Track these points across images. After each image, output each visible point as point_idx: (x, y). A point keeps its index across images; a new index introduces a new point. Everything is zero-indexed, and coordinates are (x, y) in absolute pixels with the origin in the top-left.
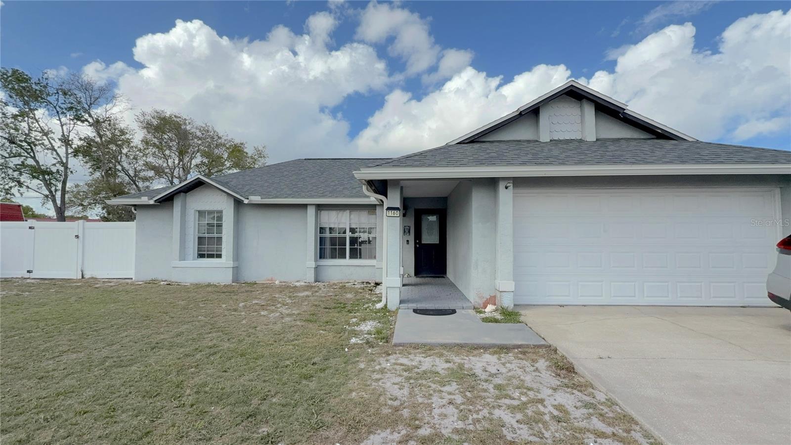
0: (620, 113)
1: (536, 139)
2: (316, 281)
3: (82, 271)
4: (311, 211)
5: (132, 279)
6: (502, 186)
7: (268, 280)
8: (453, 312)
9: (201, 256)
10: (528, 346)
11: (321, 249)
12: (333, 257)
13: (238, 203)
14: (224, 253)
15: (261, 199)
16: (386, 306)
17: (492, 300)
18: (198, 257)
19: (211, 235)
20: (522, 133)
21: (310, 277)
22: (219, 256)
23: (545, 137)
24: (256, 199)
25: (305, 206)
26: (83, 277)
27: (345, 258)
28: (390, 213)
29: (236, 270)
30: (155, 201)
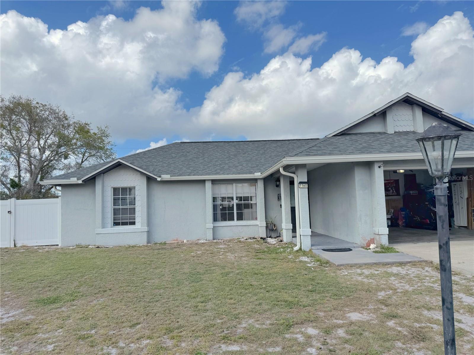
0: (439, 114)
1: (384, 131)
2: (214, 239)
3: (14, 241)
4: (208, 185)
5: (58, 245)
6: (376, 166)
7: (174, 240)
8: (350, 250)
9: (116, 224)
10: (415, 262)
11: (214, 214)
12: (224, 219)
13: (150, 179)
14: (137, 220)
15: (171, 177)
16: (301, 249)
17: (372, 241)
18: (114, 225)
19: (125, 207)
20: (375, 128)
21: (210, 236)
22: (133, 223)
23: (391, 130)
24: (166, 177)
25: (203, 181)
26: (15, 246)
27: (233, 220)
28: (301, 186)
29: (149, 233)
30: (83, 181)
